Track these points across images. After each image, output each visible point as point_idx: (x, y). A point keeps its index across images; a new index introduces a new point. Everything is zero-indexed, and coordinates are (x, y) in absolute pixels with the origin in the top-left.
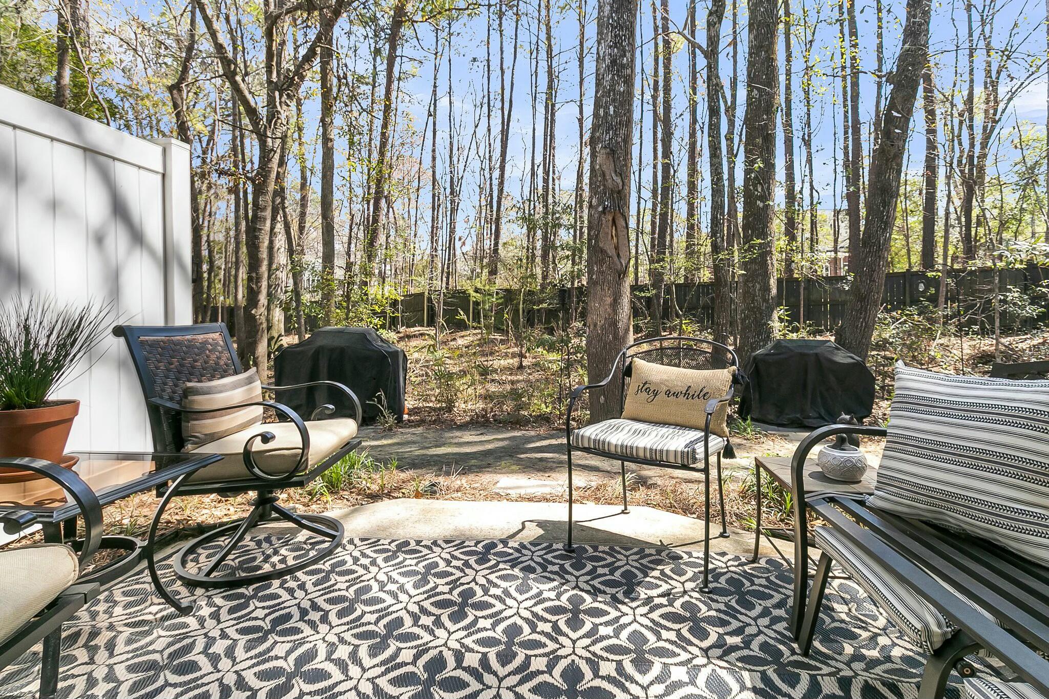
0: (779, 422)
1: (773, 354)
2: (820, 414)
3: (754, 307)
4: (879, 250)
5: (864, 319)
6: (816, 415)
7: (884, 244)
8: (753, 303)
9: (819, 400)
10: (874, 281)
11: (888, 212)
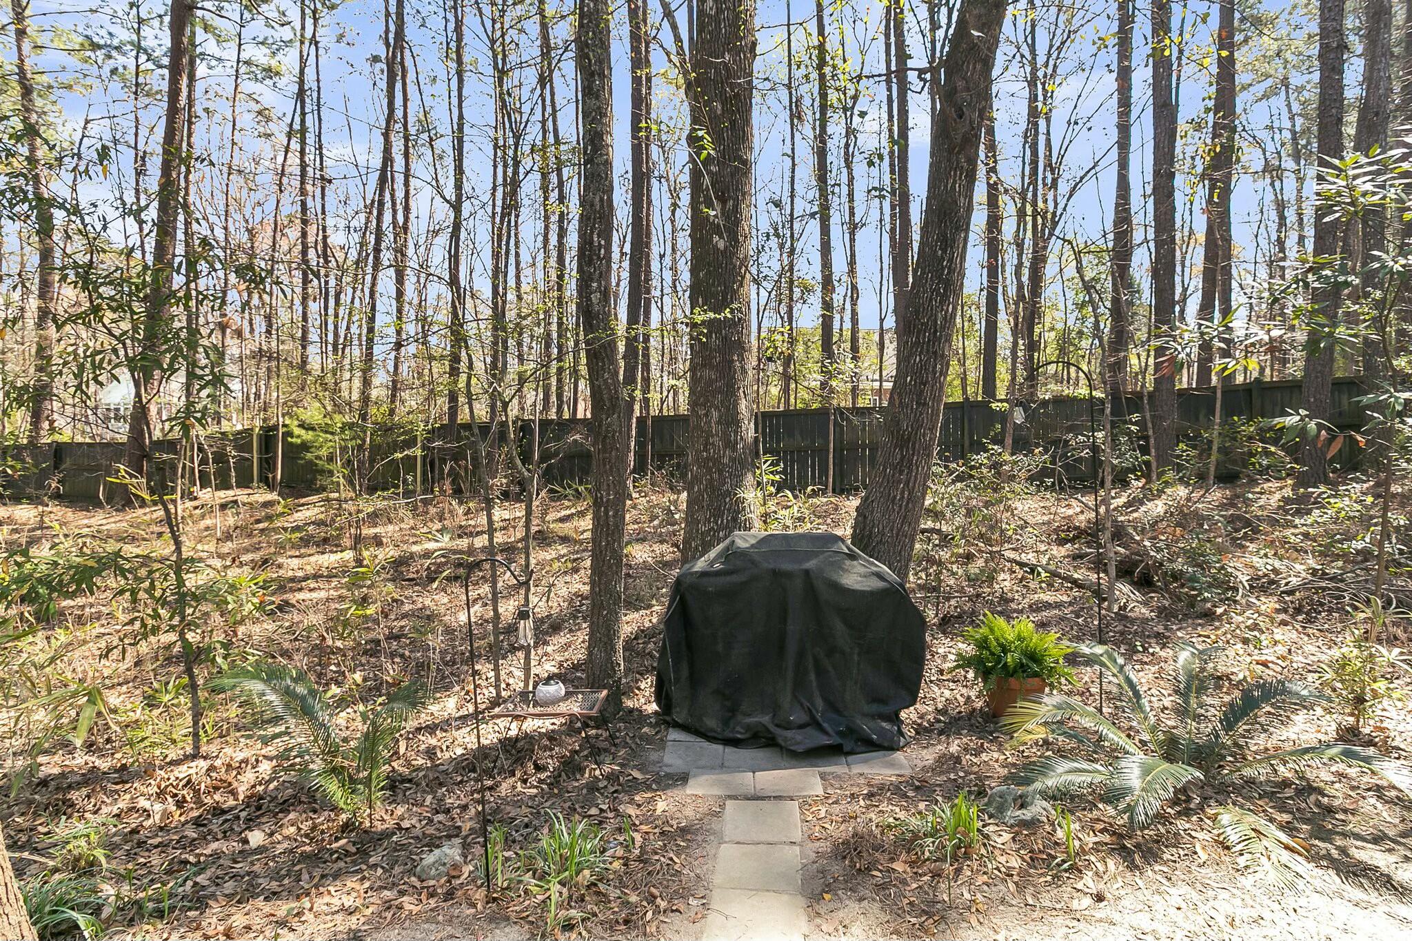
0: (728, 734)
1: (718, 573)
2: (813, 717)
3: (708, 459)
4: (935, 339)
5: (907, 483)
6: (803, 718)
7: (943, 328)
8: (706, 450)
9: (812, 677)
10: (925, 404)
11: (951, 260)
